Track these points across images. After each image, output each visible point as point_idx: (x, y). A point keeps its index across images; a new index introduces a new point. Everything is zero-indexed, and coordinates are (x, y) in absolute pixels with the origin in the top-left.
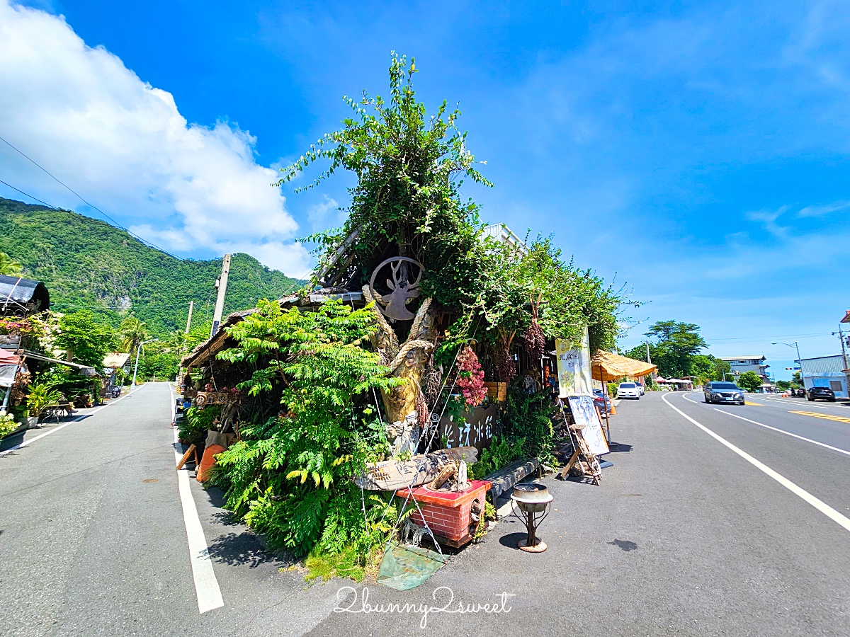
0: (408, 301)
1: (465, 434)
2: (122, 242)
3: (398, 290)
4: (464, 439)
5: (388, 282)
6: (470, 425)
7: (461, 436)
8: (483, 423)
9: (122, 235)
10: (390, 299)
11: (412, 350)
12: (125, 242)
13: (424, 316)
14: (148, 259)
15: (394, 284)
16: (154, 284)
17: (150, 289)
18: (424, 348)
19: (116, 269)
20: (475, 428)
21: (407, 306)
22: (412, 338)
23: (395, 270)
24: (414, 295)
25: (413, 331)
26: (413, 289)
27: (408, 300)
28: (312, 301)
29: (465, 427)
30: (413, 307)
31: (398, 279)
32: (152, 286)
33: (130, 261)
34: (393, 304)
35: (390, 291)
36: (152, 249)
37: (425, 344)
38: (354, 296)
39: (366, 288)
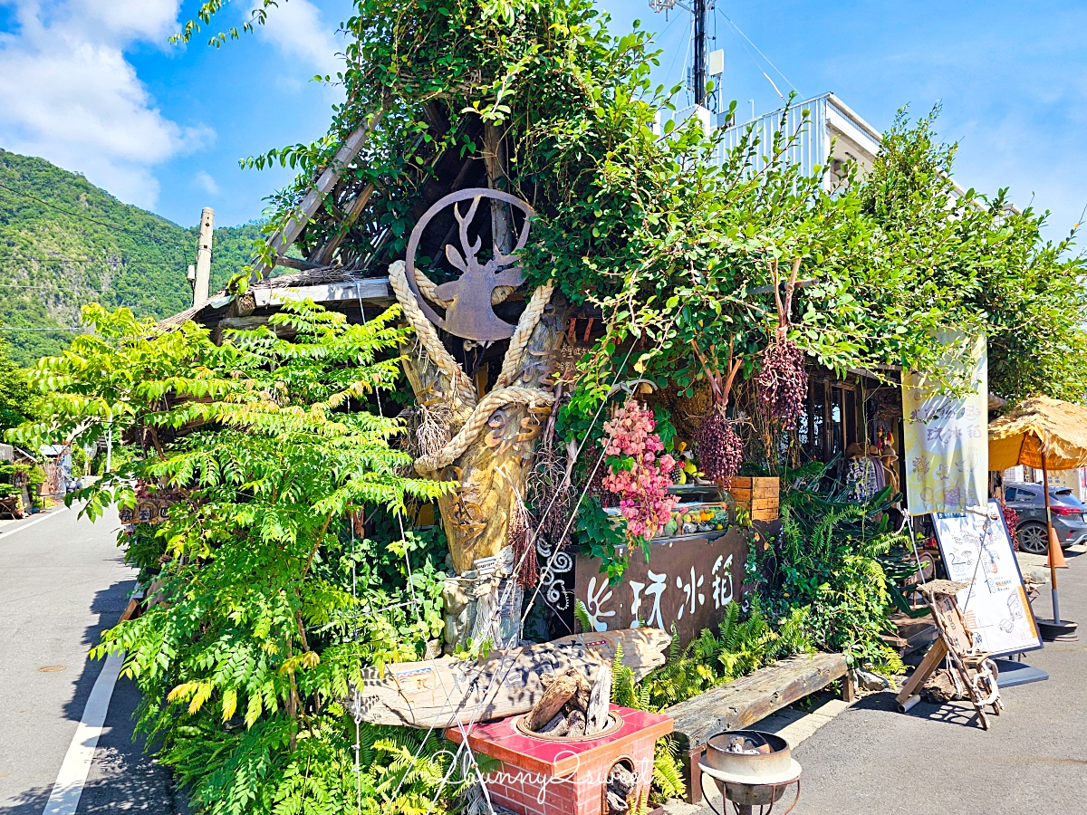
0: (500, 297)
1: (648, 600)
2: (78, 198)
3: (472, 270)
4: (646, 610)
5: (451, 252)
6: (663, 577)
7: (637, 603)
8: (705, 570)
9: (77, 186)
10: (454, 295)
11: (500, 408)
12: (83, 198)
13: (534, 329)
14: (126, 230)
15: (464, 256)
16: (143, 279)
17: (137, 290)
18: (527, 405)
19: (73, 253)
20: (679, 583)
21: (498, 309)
22: (505, 382)
23: (464, 223)
24: (512, 280)
25: (508, 367)
26: (511, 266)
27: (499, 291)
28: (259, 303)
29: (649, 582)
30: (510, 311)
31: (472, 243)
32: (139, 285)
33: (96, 235)
34: (461, 305)
35: (455, 273)
36: (132, 211)
37: (534, 397)
38: (368, 289)
39: (396, 269)
